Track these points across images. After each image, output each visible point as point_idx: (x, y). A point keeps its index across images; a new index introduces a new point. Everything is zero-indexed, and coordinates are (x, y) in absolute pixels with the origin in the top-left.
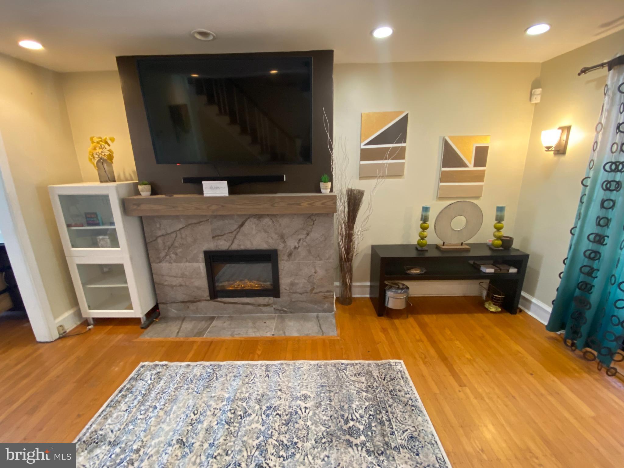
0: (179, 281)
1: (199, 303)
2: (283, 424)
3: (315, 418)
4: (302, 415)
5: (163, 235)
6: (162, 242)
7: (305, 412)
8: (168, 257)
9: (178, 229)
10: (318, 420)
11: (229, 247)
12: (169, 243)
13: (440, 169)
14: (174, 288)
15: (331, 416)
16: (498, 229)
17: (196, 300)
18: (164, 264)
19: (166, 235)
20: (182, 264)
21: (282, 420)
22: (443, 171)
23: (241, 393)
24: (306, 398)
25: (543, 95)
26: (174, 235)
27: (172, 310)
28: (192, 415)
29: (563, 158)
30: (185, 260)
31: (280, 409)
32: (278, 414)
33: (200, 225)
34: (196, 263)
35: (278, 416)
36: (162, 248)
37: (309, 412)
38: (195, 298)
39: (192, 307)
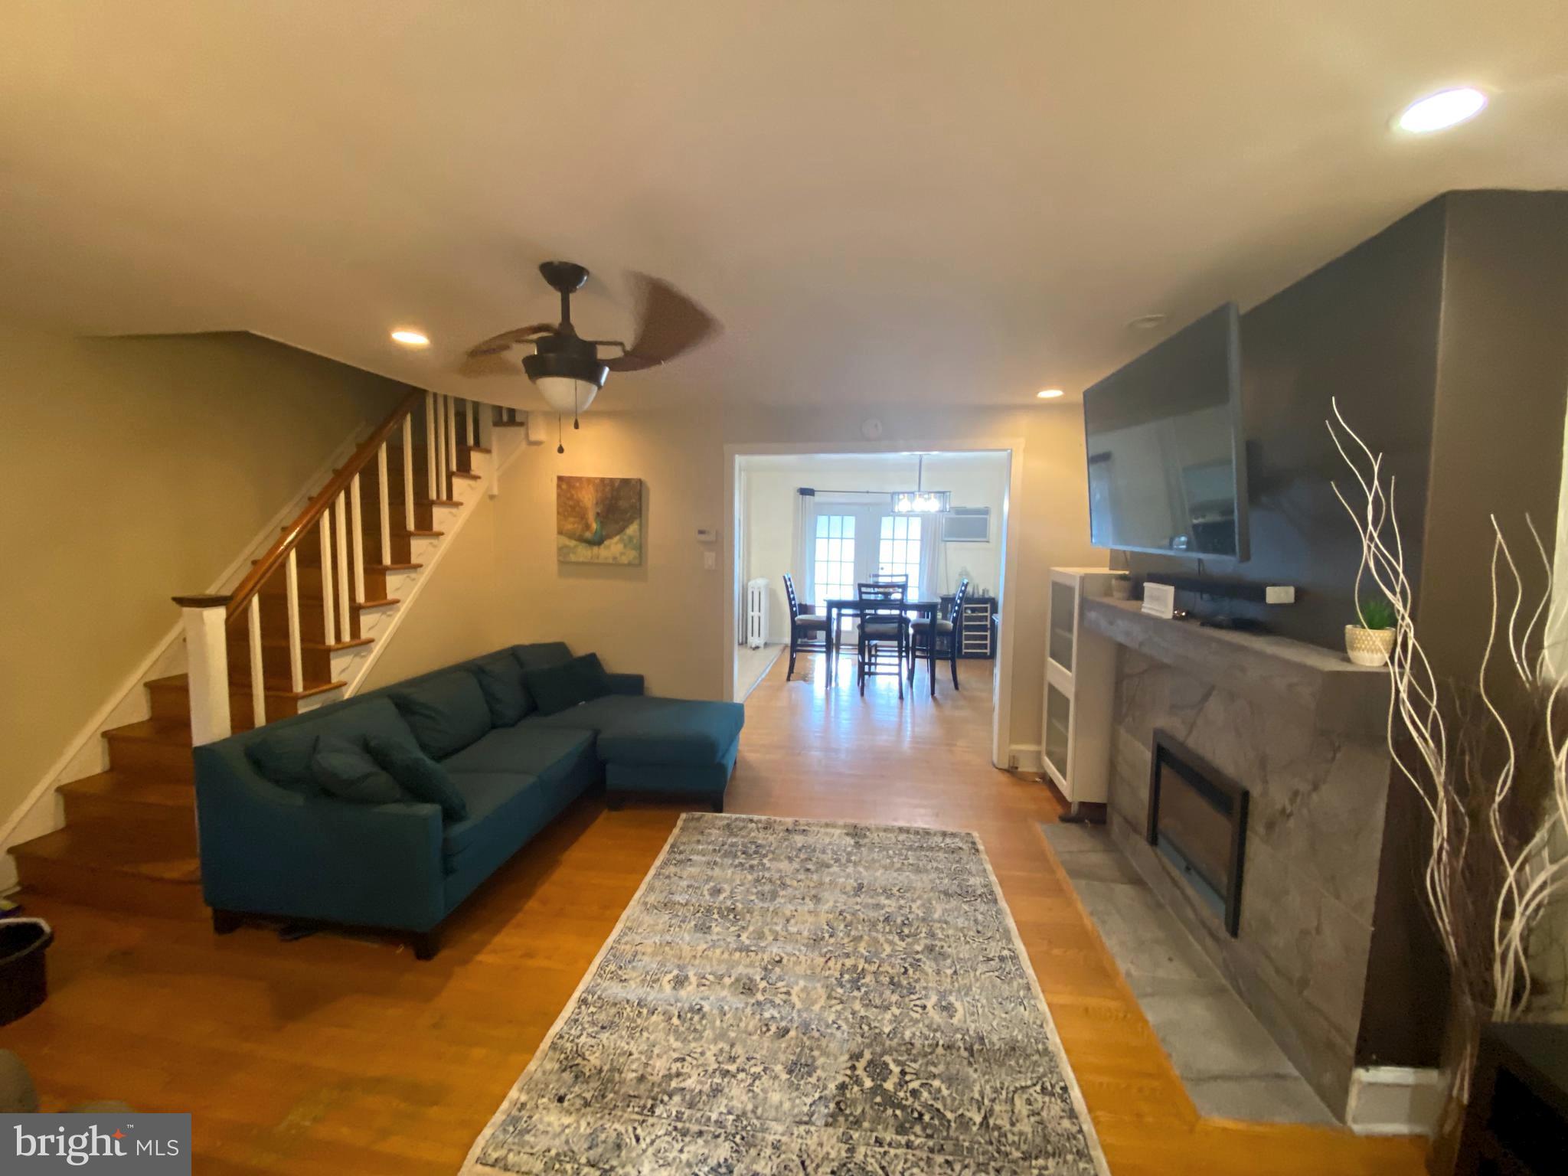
0: (1129, 773)
2: (892, 978)
3: (906, 1020)
4: (907, 999)
5: (1128, 675)
6: (1126, 688)
7: (915, 1005)
8: (1127, 719)
9: (1142, 671)
10: (902, 1024)
12: (1131, 694)
14: (1123, 784)
15: (912, 1044)
17: (1137, 828)
18: (1122, 730)
19: (1131, 676)
20: (1136, 743)
21: (899, 977)
23: (943, 929)
24: (945, 1008)
26: (1137, 680)
27: (1115, 826)
28: (897, 888)
30: (1139, 735)
31: (917, 973)
32: (906, 970)
35: (903, 970)
36: (1125, 700)
37: (917, 1012)
38: (1137, 824)
39: (1132, 838)
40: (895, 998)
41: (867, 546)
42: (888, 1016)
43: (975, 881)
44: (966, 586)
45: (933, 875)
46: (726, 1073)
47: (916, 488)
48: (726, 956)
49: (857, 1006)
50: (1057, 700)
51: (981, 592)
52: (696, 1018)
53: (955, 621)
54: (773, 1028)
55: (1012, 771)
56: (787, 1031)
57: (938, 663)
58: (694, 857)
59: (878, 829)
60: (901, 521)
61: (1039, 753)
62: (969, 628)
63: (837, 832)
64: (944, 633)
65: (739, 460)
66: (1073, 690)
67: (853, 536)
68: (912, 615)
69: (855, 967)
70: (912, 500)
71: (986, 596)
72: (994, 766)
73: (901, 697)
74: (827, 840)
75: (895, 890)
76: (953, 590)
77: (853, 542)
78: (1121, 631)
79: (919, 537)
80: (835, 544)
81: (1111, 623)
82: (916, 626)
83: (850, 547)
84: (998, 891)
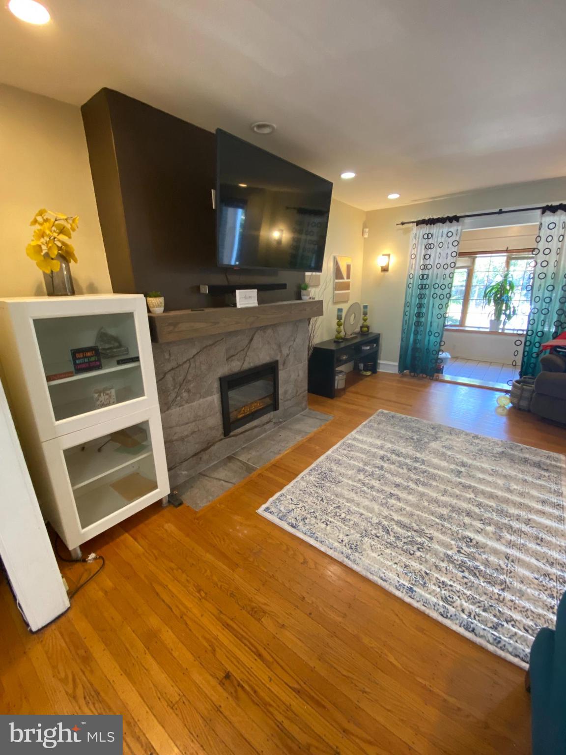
0: (191, 427)
1: (212, 448)
5: (173, 369)
6: (171, 379)
8: (179, 398)
9: (192, 357)
11: (241, 367)
12: (181, 378)
13: (334, 281)
14: (186, 440)
16: (365, 320)
17: (210, 444)
18: (174, 410)
19: (177, 367)
20: (195, 403)
22: (337, 282)
25: (369, 232)
26: (187, 365)
27: (182, 474)
29: (386, 274)
30: (198, 395)
33: (216, 346)
34: (211, 396)
36: (172, 388)
38: (209, 443)
39: (205, 456)
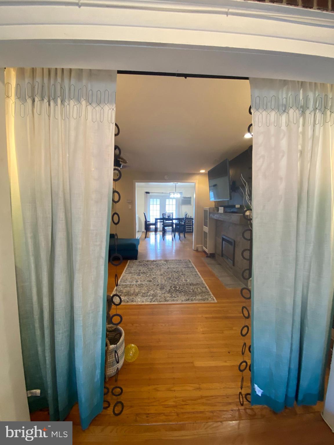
2: (176, 278)
17: (220, 255)
31: (180, 277)
35: (178, 277)
40: (177, 280)
41: (163, 206)
42: (176, 282)
43: (190, 266)
44: (186, 214)
45: (182, 265)
46: (149, 290)
47: (175, 192)
48: (145, 278)
49: (170, 281)
50: (205, 233)
51: (190, 217)
52: (142, 285)
53: (184, 223)
54: (156, 285)
55: (197, 251)
56: (159, 285)
57: (181, 234)
58: (134, 267)
59: (171, 260)
60: (171, 200)
61: (202, 247)
62: (187, 225)
63: (163, 261)
64: (182, 225)
65: (137, 184)
66: (208, 231)
67: (159, 204)
68: (175, 221)
69: (169, 277)
70: (174, 194)
71: (191, 218)
72: (193, 250)
73: (173, 240)
74: (161, 262)
75: (175, 268)
76: (183, 216)
77: (159, 205)
78: (216, 217)
79: (175, 204)
80: (155, 206)
81: (214, 216)
82: (176, 224)
83: (158, 207)
84: (194, 267)
